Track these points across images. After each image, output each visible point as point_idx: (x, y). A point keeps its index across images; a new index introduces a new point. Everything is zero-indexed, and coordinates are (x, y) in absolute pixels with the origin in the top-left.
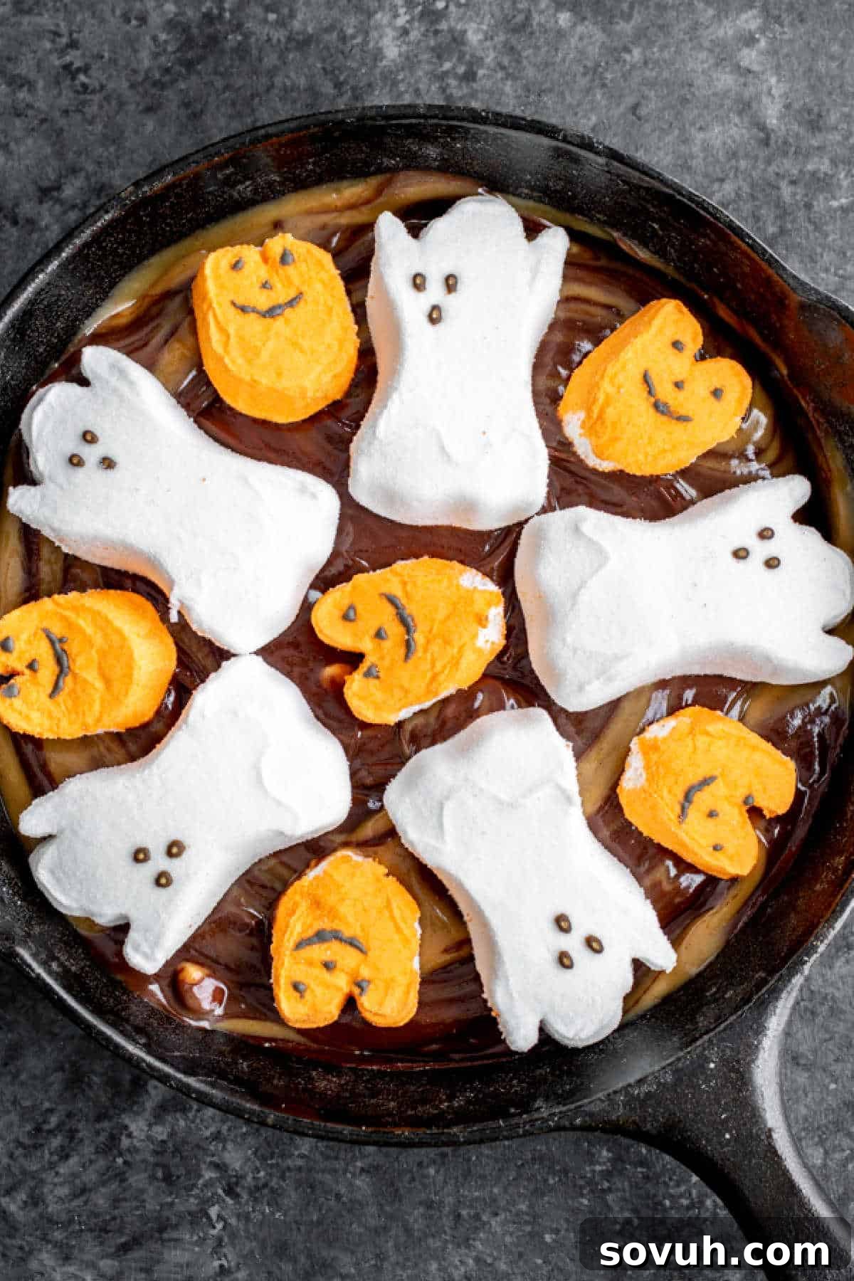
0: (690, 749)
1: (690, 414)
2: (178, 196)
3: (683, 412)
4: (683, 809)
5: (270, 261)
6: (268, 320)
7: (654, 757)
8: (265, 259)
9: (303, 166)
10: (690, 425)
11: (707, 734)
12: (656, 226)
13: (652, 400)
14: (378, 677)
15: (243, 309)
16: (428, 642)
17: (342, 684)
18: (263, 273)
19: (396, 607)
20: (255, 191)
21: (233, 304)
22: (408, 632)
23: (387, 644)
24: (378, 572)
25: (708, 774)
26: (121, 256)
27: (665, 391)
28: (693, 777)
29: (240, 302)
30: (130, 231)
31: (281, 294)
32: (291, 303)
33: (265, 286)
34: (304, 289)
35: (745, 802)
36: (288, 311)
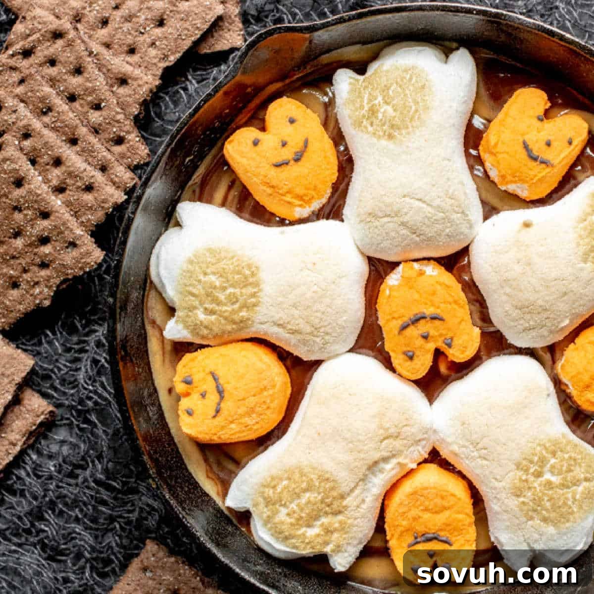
0: (505, 156)
1: (303, 139)
2: (155, 452)
3: (301, 144)
4: (542, 162)
5: (189, 391)
6: (226, 395)
7: (509, 178)
8: (187, 394)
9: (140, 374)
10: (310, 140)
11: (496, 145)
12: (187, 159)
13: (292, 162)
14: (452, 339)
15: (218, 411)
16: (433, 305)
17: (453, 363)
18: (195, 396)
19: (408, 326)
20: (153, 404)
21: (214, 417)
22: (424, 318)
23: (432, 333)
24: (385, 336)
25: (522, 145)
26: (190, 489)
27: (287, 154)
28: (523, 154)
29: (214, 413)
30: (176, 482)
31: (210, 386)
32: (216, 379)
33: (203, 395)
34: (208, 370)
35: (542, 120)
36: (221, 381)
